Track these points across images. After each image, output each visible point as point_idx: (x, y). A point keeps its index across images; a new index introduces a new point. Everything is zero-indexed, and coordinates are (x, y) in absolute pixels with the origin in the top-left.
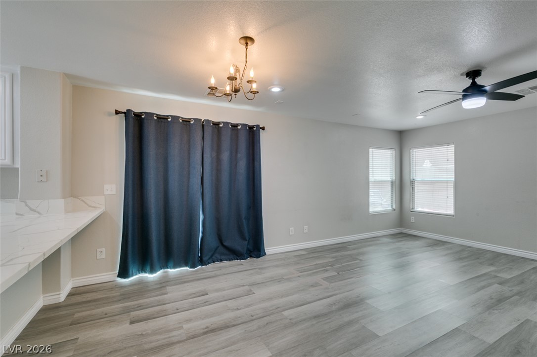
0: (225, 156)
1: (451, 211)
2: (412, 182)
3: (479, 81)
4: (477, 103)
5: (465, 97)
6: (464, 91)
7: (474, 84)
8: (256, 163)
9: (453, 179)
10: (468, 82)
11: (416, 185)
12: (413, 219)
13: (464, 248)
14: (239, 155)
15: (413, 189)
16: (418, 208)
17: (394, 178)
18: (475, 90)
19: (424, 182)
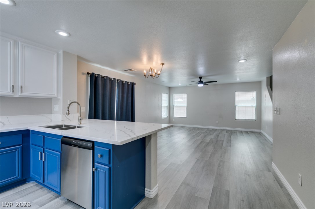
0: (125, 95)
1: (185, 116)
2: (173, 106)
3: (202, 80)
4: (201, 85)
5: (199, 84)
6: (199, 82)
7: (201, 80)
8: (133, 99)
9: (186, 105)
10: (199, 80)
11: (174, 107)
12: (174, 120)
13: (190, 128)
14: (129, 95)
15: (174, 109)
16: (175, 116)
17: (168, 105)
18: (201, 82)
19: (177, 107)
